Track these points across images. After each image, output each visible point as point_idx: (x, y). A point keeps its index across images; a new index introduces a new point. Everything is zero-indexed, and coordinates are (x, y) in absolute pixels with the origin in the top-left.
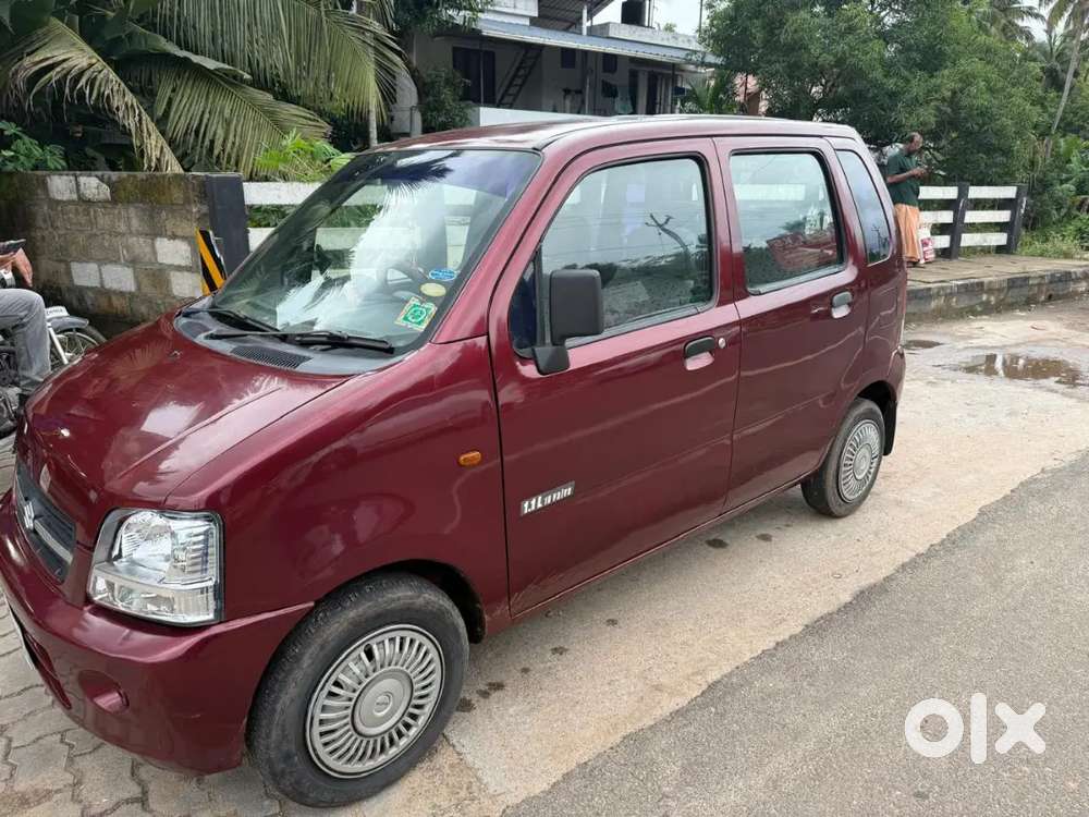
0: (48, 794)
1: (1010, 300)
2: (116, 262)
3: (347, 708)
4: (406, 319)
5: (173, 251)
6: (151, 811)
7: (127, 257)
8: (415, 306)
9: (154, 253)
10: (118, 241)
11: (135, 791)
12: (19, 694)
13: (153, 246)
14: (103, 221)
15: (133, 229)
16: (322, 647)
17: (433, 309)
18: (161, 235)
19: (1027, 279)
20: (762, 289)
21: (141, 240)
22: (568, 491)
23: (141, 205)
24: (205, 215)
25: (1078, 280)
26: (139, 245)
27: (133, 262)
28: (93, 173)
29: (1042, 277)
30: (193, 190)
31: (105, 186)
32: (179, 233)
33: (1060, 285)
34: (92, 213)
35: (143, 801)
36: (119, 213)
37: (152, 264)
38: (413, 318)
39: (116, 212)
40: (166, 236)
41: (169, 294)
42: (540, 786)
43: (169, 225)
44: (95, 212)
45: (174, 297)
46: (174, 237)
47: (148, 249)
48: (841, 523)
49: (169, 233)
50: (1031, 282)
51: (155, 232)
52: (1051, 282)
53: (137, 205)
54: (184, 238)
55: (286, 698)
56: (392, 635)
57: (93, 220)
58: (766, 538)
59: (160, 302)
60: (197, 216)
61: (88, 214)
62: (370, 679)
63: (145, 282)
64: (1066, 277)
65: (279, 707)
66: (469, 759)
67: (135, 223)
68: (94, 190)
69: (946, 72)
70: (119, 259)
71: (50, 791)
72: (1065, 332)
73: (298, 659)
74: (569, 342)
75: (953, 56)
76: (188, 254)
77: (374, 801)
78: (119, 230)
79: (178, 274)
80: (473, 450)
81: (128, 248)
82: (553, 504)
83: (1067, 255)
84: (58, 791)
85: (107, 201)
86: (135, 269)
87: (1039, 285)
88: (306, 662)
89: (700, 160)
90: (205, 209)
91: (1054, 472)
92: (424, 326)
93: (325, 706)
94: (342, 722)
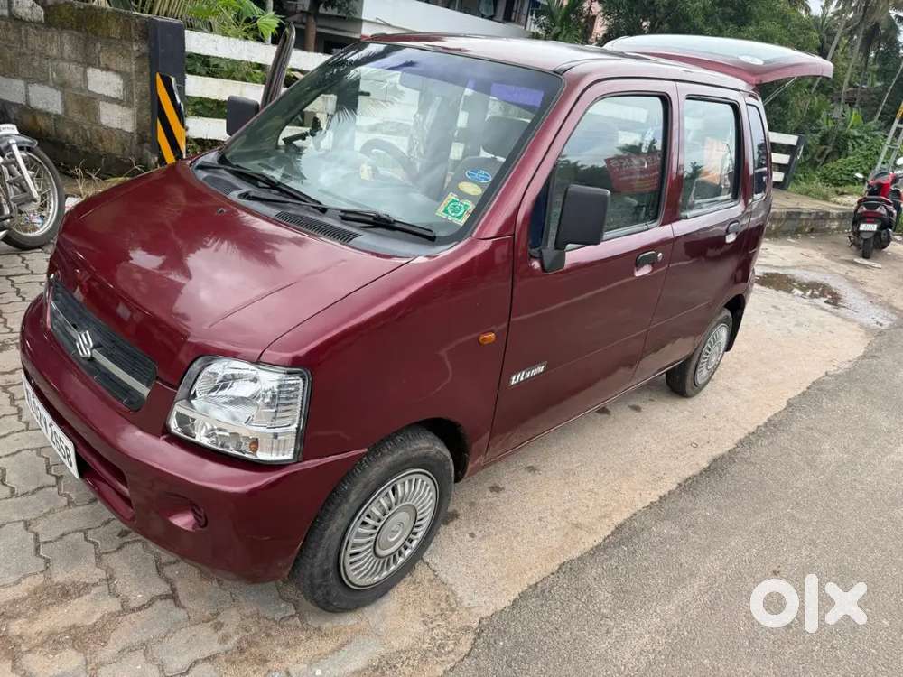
0: (86, 587)
1: (785, 229)
2: (44, 82)
3: (371, 535)
4: (446, 211)
5: (104, 82)
6: (184, 608)
7: (56, 79)
8: (453, 201)
9: (85, 79)
10: (48, 64)
11: (164, 588)
13: (85, 73)
14: (34, 41)
15: (66, 55)
16: (365, 486)
17: (471, 207)
18: (94, 66)
19: (800, 213)
20: (689, 214)
21: (73, 66)
22: (541, 369)
23: (75, 33)
24: (144, 55)
25: (833, 219)
26: (71, 71)
27: (62, 86)
29: (810, 214)
30: (136, 29)
31: (39, 7)
32: (113, 66)
33: (821, 222)
34: (23, 32)
35: (173, 596)
36: (53, 36)
37: (82, 91)
38: (454, 212)
39: (49, 34)
40: (99, 67)
41: (97, 122)
42: (504, 602)
43: (103, 60)
44: (27, 30)
45: (101, 126)
46: (107, 69)
47: (79, 76)
48: (690, 402)
49: (102, 65)
50: (802, 217)
51: (89, 62)
52: (815, 219)
53: (71, 31)
54: (117, 72)
55: (334, 527)
56: (409, 477)
57: (23, 39)
58: (637, 409)
59: (86, 127)
60: (137, 55)
61: (20, 31)
62: (392, 511)
63: (74, 107)
64: (824, 216)
65: (327, 533)
66: (442, 575)
67: (67, 48)
68: (27, 10)
69: (751, 29)
70: (48, 80)
71: (87, 585)
72: (826, 261)
73: (346, 495)
75: (758, 16)
76: (121, 87)
77: (372, 607)
78: (50, 54)
79: (107, 105)
80: (490, 331)
81: (58, 72)
82: (530, 378)
83: (825, 198)
84: (95, 585)
85: (39, 23)
86: (63, 93)
87: (807, 219)
88: (353, 497)
89: (665, 100)
90: (144, 49)
91: (837, 377)
92: (462, 222)
93: (358, 533)
94: (367, 546)
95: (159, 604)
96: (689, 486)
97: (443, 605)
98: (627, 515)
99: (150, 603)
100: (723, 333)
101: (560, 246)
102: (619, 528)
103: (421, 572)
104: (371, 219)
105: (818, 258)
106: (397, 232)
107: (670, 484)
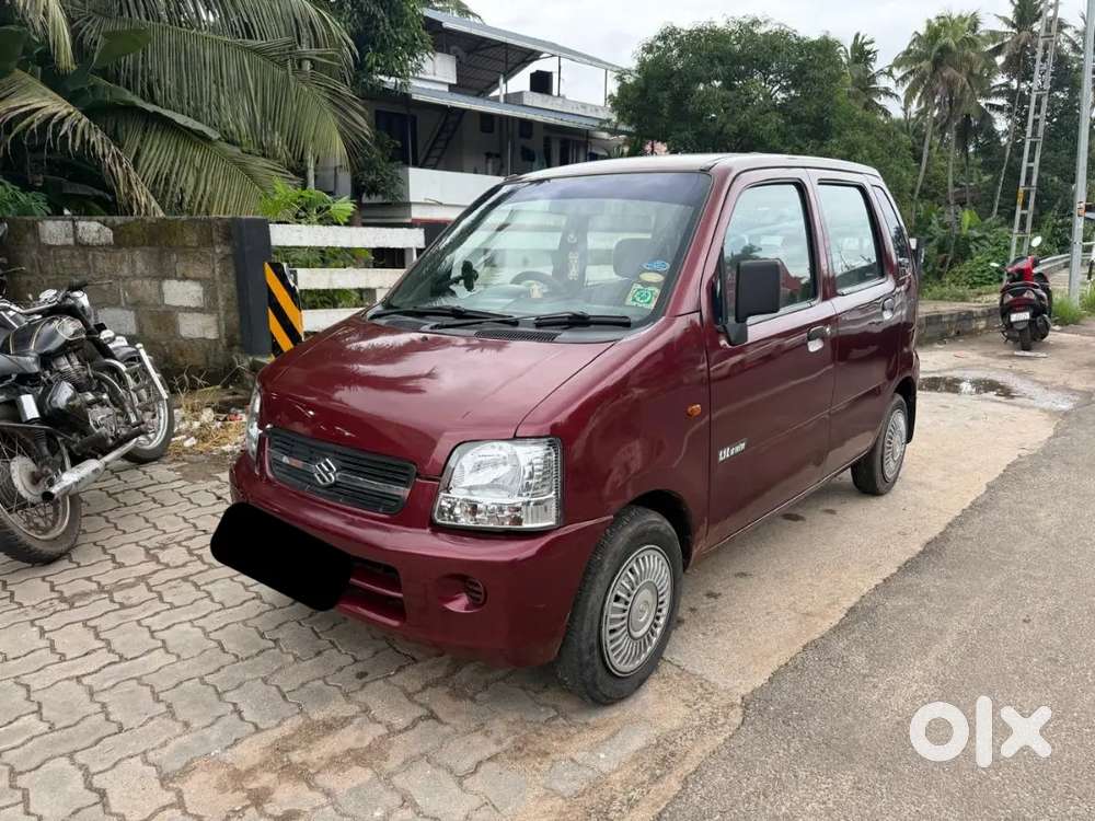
0: (347, 720)
1: (927, 335)
2: (117, 305)
3: (623, 619)
4: (634, 300)
5: (181, 293)
6: (447, 724)
7: (128, 300)
8: (639, 290)
9: (161, 294)
10: (120, 286)
12: (257, 655)
13: (160, 287)
14: (102, 264)
15: (138, 272)
16: (615, 555)
17: (657, 291)
18: (169, 278)
19: (940, 316)
20: (845, 291)
21: (146, 283)
22: (743, 445)
23: (148, 248)
24: (227, 256)
25: (978, 318)
26: (146, 288)
27: (136, 305)
28: (96, 218)
29: (951, 315)
30: (217, 230)
31: (107, 230)
32: (191, 274)
33: (967, 323)
34: (90, 257)
35: (432, 716)
36: (123, 256)
37: (159, 306)
38: (643, 300)
39: (119, 255)
40: (176, 278)
41: (176, 334)
42: (760, 681)
43: (180, 269)
44: (94, 256)
45: (182, 338)
46: (185, 278)
47: (154, 291)
48: (883, 499)
49: (179, 275)
50: (943, 320)
51: (163, 275)
52: (958, 320)
53: (143, 248)
54: (195, 279)
57: (91, 263)
58: (832, 512)
59: (163, 343)
60: (222, 256)
61: (86, 257)
62: (638, 587)
63: (148, 324)
64: (969, 316)
65: (590, 604)
66: (688, 668)
67: (140, 265)
68: (94, 234)
69: (834, 141)
70: (120, 300)
71: (347, 718)
72: (983, 359)
73: (601, 563)
74: (750, 320)
75: (838, 128)
76: (201, 294)
77: (631, 700)
78: (121, 273)
79: (186, 315)
80: (696, 404)
81: (130, 290)
82: (735, 455)
83: (963, 299)
84: (353, 717)
85: (109, 245)
86: (136, 311)
87: (950, 322)
88: (606, 566)
89: (801, 187)
90: (228, 250)
91: (1031, 457)
92: (652, 306)
93: (613, 607)
94: (622, 623)
95: (422, 724)
96: (909, 567)
97: (700, 690)
98: (855, 599)
99: (414, 724)
100: (900, 420)
101: (741, 319)
102: (852, 610)
103: (665, 669)
104: (566, 319)
105: (975, 357)
106: (592, 327)
107: (890, 569)
